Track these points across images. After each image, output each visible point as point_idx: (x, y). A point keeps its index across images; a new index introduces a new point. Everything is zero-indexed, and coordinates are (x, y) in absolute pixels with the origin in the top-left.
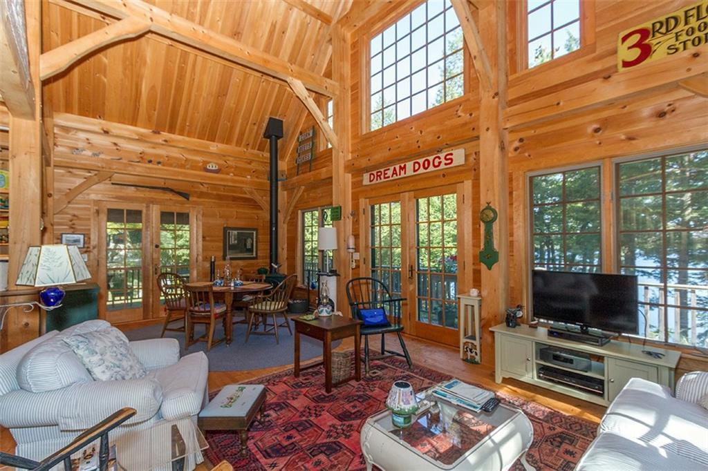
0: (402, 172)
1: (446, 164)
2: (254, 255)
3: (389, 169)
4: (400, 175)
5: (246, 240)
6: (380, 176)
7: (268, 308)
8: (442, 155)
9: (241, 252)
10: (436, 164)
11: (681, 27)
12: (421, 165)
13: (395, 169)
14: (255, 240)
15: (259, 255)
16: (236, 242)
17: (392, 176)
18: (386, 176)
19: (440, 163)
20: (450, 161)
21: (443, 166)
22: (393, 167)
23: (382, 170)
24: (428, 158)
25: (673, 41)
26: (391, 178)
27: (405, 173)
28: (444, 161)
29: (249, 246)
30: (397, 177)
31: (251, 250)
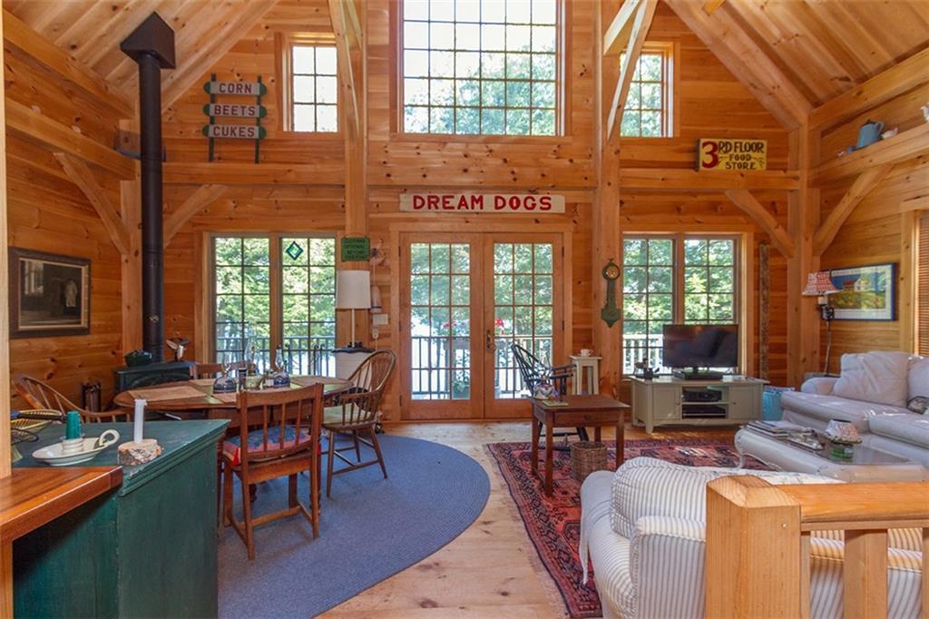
0: (477, 206)
1: (541, 208)
2: (84, 324)
3: (452, 197)
4: (473, 208)
5: (63, 287)
6: (435, 203)
7: (348, 416)
8: (537, 197)
9: (53, 316)
10: (529, 204)
11: (732, 152)
12: (508, 201)
13: (463, 199)
14: (84, 287)
15: (93, 323)
16: (41, 289)
17: (459, 208)
18: (447, 205)
19: (534, 205)
20: (547, 206)
21: (537, 210)
22: (459, 196)
23: (440, 196)
24: (518, 196)
25: (728, 160)
26: (456, 211)
27: (482, 208)
28: (539, 205)
29: (70, 303)
30: (466, 210)
31: (74, 313)
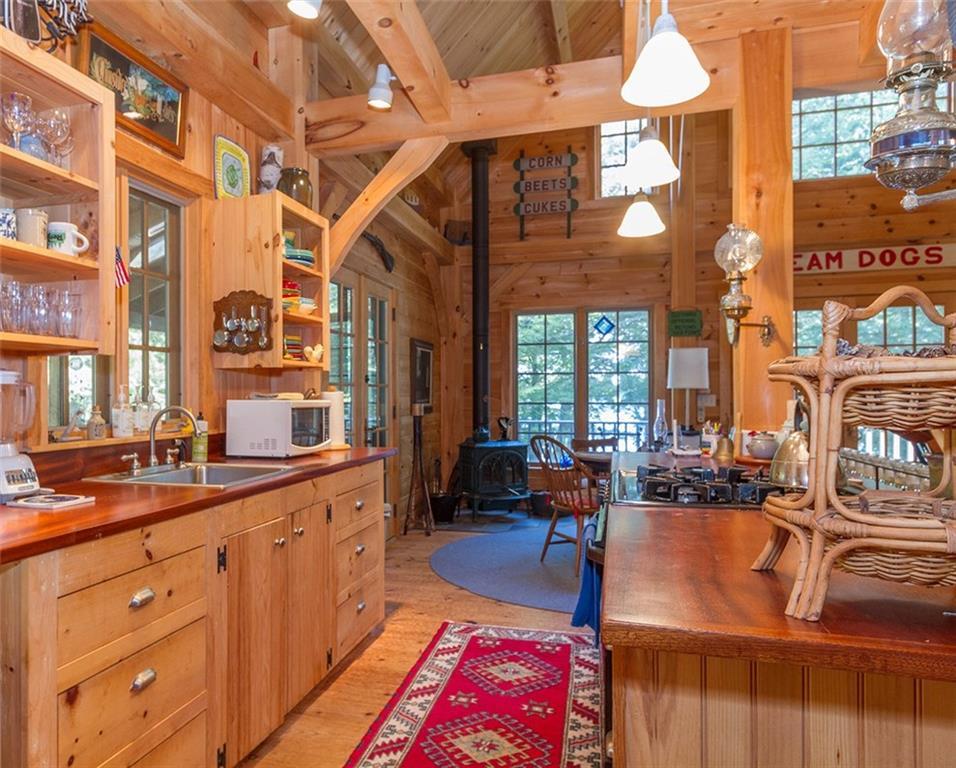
0: (834, 264)
1: (928, 262)
3: (800, 256)
4: (828, 268)
8: (921, 249)
10: (909, 258)
12: (877, 257)
17: (809, 268)
19: (917, 259)
20: (936, 259)
21: (921, 264)
24: (893, 249)
26: (805, 271)
27: (840, 266)
28: (923, 257)
29: (427, 382)
30: (818, 271)
31: (428, 393)
